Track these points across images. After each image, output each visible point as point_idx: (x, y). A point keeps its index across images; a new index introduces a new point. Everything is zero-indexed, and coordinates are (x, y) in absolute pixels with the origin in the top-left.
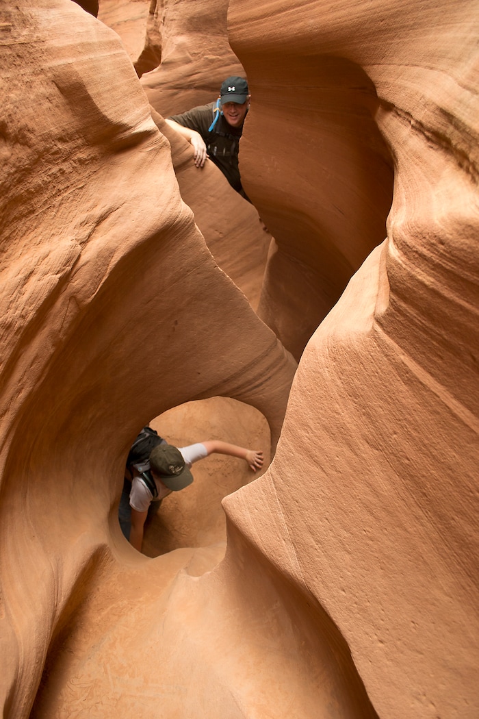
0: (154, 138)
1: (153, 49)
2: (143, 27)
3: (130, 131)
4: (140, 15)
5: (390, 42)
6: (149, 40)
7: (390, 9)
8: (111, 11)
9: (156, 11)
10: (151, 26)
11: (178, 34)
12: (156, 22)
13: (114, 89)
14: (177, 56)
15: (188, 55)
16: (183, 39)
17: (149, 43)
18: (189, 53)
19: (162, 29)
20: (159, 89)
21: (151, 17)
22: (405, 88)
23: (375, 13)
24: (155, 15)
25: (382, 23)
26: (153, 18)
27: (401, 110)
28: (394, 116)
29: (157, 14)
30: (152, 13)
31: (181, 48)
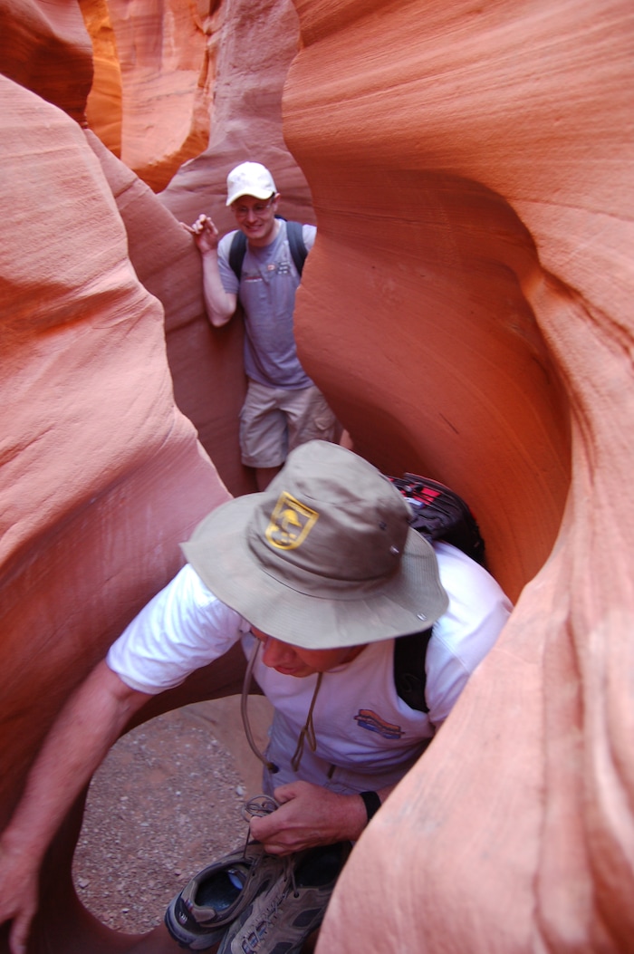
0: (127, 303)
1: (200, 135)
2: (189, 104)
3: (71, 294)
4: (189, 89)
5: (574, 162)
6: (195, 123)
7: (579, 97)
8: (149, 81)
9: (206, 84)
10: (200, 104)
11: (231, 118)
12: (205, 99)
13: (37, 218)
14: (228, 148)
15: (244, 147)
16: (237, 124)
17: (195, 127)
18: (246, 144)
19: (212, 109)
20: (201, 193)
21: (200, 91)
22: (609, 265)
23: (543, 104)
24: (205, 90)
25: (557, 124)
26: (201, 94)
27: (600, 312)
28: (579, 316)
29: (208, 88)
30: (201, 86)
31: (233, 137)
